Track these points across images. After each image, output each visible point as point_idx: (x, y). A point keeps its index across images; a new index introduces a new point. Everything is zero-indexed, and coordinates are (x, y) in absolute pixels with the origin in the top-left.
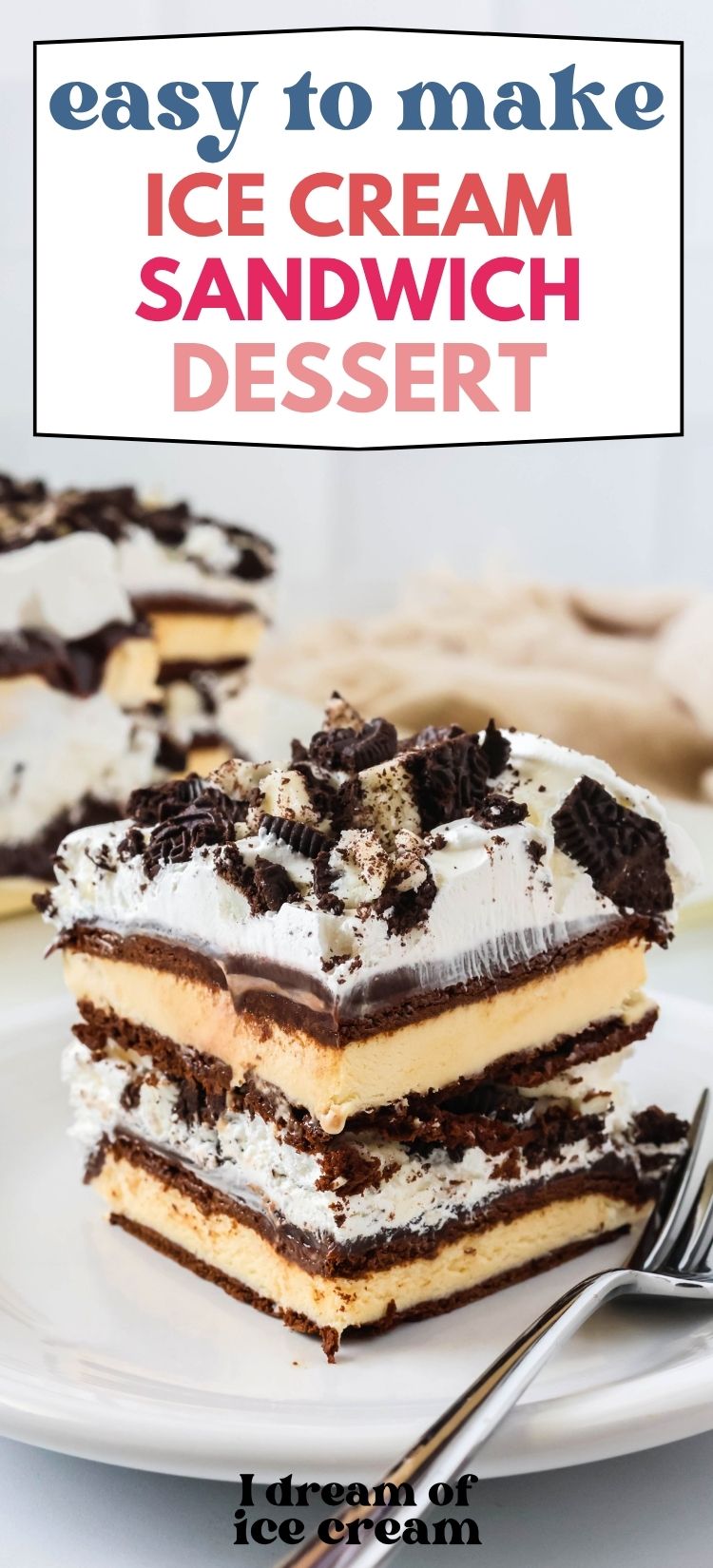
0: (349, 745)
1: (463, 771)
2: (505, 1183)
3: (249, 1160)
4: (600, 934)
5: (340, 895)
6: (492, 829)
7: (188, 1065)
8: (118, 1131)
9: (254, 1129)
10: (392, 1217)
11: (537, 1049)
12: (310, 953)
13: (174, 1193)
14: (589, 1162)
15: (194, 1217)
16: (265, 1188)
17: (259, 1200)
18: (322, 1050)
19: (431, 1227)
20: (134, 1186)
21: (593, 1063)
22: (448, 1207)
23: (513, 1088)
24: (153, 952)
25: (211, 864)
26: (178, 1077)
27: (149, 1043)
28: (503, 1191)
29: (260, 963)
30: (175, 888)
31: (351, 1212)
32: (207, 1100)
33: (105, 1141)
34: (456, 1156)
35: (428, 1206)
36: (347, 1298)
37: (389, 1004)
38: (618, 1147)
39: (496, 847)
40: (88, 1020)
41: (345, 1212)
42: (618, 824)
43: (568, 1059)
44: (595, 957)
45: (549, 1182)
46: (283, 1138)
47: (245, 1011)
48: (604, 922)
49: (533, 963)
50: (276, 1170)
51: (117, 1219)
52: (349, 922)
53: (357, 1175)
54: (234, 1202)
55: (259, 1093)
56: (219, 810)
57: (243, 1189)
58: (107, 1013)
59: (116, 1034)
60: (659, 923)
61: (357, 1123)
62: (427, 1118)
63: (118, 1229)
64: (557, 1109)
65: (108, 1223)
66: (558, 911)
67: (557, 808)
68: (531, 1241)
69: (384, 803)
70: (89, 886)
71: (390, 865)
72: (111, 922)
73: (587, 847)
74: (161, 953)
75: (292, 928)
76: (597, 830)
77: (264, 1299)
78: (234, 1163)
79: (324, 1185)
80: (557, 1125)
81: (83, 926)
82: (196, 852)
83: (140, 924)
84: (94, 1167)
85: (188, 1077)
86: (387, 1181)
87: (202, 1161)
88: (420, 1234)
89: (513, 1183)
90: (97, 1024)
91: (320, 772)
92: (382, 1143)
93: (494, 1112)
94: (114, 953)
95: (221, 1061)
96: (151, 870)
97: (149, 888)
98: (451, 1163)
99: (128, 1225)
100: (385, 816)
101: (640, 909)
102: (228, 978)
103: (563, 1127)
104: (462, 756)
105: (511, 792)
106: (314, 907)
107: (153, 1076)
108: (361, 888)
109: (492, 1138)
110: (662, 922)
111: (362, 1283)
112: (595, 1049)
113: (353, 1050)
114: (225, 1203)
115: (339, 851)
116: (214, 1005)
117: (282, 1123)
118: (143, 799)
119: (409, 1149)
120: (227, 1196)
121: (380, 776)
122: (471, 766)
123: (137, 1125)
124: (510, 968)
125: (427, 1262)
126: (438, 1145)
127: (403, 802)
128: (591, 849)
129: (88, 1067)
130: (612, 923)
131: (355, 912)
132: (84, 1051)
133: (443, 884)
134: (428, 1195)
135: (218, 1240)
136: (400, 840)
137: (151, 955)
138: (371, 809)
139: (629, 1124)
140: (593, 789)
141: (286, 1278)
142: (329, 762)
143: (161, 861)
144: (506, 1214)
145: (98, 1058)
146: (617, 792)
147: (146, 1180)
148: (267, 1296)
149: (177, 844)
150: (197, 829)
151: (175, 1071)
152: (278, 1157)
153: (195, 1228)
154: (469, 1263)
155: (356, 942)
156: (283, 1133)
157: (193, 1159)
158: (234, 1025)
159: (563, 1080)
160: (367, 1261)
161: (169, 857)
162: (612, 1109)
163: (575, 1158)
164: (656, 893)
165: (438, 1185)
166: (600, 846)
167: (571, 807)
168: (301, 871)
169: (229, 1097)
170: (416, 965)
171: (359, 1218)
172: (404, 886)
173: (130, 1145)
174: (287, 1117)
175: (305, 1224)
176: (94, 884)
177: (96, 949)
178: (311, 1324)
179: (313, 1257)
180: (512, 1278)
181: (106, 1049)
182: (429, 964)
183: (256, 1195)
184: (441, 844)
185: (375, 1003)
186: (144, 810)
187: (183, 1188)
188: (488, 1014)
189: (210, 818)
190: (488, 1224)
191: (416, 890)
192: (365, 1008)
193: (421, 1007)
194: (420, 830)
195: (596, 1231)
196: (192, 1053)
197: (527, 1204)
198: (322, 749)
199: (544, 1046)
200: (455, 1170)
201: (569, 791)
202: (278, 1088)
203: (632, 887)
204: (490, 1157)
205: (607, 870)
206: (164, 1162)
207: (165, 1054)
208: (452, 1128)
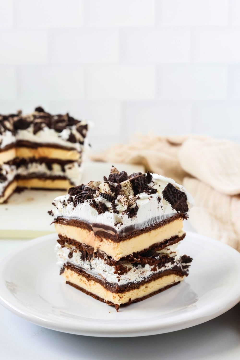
0: (117, 177)
1: (143, 182)
2: (154, 272)
3: (98, 268)
4: (173, 217)
5: (118, 209)
6: (150, 195)
7: (84, 248)
8: (68, 263)
9: (99, 261)
10: (130, 280)
11: (160, 243)
12: (111, 222)
13: (81, 276)
14: (171, 267)
15: (85, 281)
16: (102, 274)
17: (101, 277)
18: (114, 243)
19: (138, 282)
20: (72, 275)
21: (172, 245)
22: (142, 277)
23: (155, 251)
24: (76, 223)
25: (89, 203)
26: (81, 250)
27: (75, 243)
28: (153, 274)
29: (100, 225)
30: (81, 209)
31: (121, 279)
32: (88, 255)
33: (65, 265)
34: (143, 266)
35: (137, 277)
36: (121, 297)
37: (128, 233)
38: (178, 264)
39: (151, 198)
40: (60, 239)
41: (120, 278)
42: (176, 193)
43: (167, 245)
44: (172, 222)
45: (163, 272)
46: (106, 263)
47: (97, 235)
48: (174, 214)
49: (159, 224)
50: (104, 270)
51: (68, 283)
52: (120, 215)
53: (123, 270)
54: (95, 278)
55: (100, 253)
56: (90, 192)
57: (97, 275)
58: (65, 237)
59: (67, 242)
60: (186, 215)
61: (122, 259)
62: (137, 258)
63: (68, 285)
64: (164, 256)
65: (65, 283)
66: (164, 212)
67: (163, 190)
68: (159, 285)
69: (126, 189)
70: (61, 209)
71: (129, 203)
72: (66, 217)
73: (170, 198)
74: (77, 223)
75: (108, 217)
76: (172, 194)
77: (102, 299)
78: (95, 269)
79: (116, 273)
80: (164, 259)
81: (59, 218)
82: (85, 201)
83: (73, 217)
84: (62, 271)
85: (84, 250)
86: (129, 272)
87: (87, 269)
88: (136, 283)
89: (155, 272)
90: (63, 239)
91: (111, 183)
92: (127, 263)
93: (151, 257)
94: (67, 224)
95: (91, 247)
96: (75, 205)
97: (75, 209)
98: (142, 268)
99: (70, 284)
100: (126, 192)
101: (181, 212)
102: (93, 228)
103: (166, 260)
104: (142, 179)
105: (153, 187)
106: (112, 212)
107: (76, 250)
108: (122, 208)
109: (151, 262)
110: (186, 214)
111: (124, 294)
112: (172, 242)
113: (121, 243)
114: (93, 278)
115: (117, 200)
116: (90, 234)
117: (105, 260)
118: (72, 190)
119: (133, 265)
120: (93, 276)
121: (125, 184)
122: (144, 181)
123: (72, 261)
124: (154, 225)
125: (138, 290)
126: (139, 264)
127: (130, 189)
128: (171, 199)
129: (60, 249)
130: (176, 215)
131: (121, 213)
132: (60, 246)
133: (140, 207)
134: (138, 275)
135: (91, 286)
136: (130, 197)
137: (75, 224)
138: (123, 191)
139: (180, 259)
140: (171, 185)
141: (107, 294)
142: (113, 181)
143: (77, 203)
144: (154, 279)
145: (63, 247)
146: (176, 186)
147: (74, 274)
148: (102, 298)
149: (81, 199)
150: (85, 196)
151: (81, 249)
152: (104, 267)
153: (86, 284)
154: (146, 290)
155: (122, 220)
156: (106, 262)
157: (85, 268)
158: (94, 239)
159: (166, 249)
160: (125, 289)
161: (79, 202)
162: (176, 256)
163: (168, 266)
164: (185, 208)
165: (139, 273)
166: (173, 198)
167: (166, 190)
168: (109, 205)
169: (93, 255)
170: (134, 224)
171: (123, 280)
172: (131, 207)
173: (70, 266)
174: (107, 258)
175: (111, 282)
176: (62, 208)
177: (62, 223)
178: (113, 303)
179: (113, 289)
180: (156, 293)
181: (65, 245)
182: (137, 224)
183: (100, 276)
184: (139, 198)
185: (126, 233)
186: (72, 192)
187: (83, 275)
188: (150, 235)
189: (88, 193)
190: (150, 281)
191: (134, 208)
192: (124, 234)
193: (136, 234)
194: (134, 195)
195: (173, 282)
196: (85, 245)
197: (158, 276)
198: (111, 178)
199: (162, 242)
200: (143, 269)
201: (166, 186)
202: (104, 252)
203: (180, 207)
204: (151, 266)
205: (174, 203)
206: (78, 269)
207: (78, 245)
208: (142, 260)
